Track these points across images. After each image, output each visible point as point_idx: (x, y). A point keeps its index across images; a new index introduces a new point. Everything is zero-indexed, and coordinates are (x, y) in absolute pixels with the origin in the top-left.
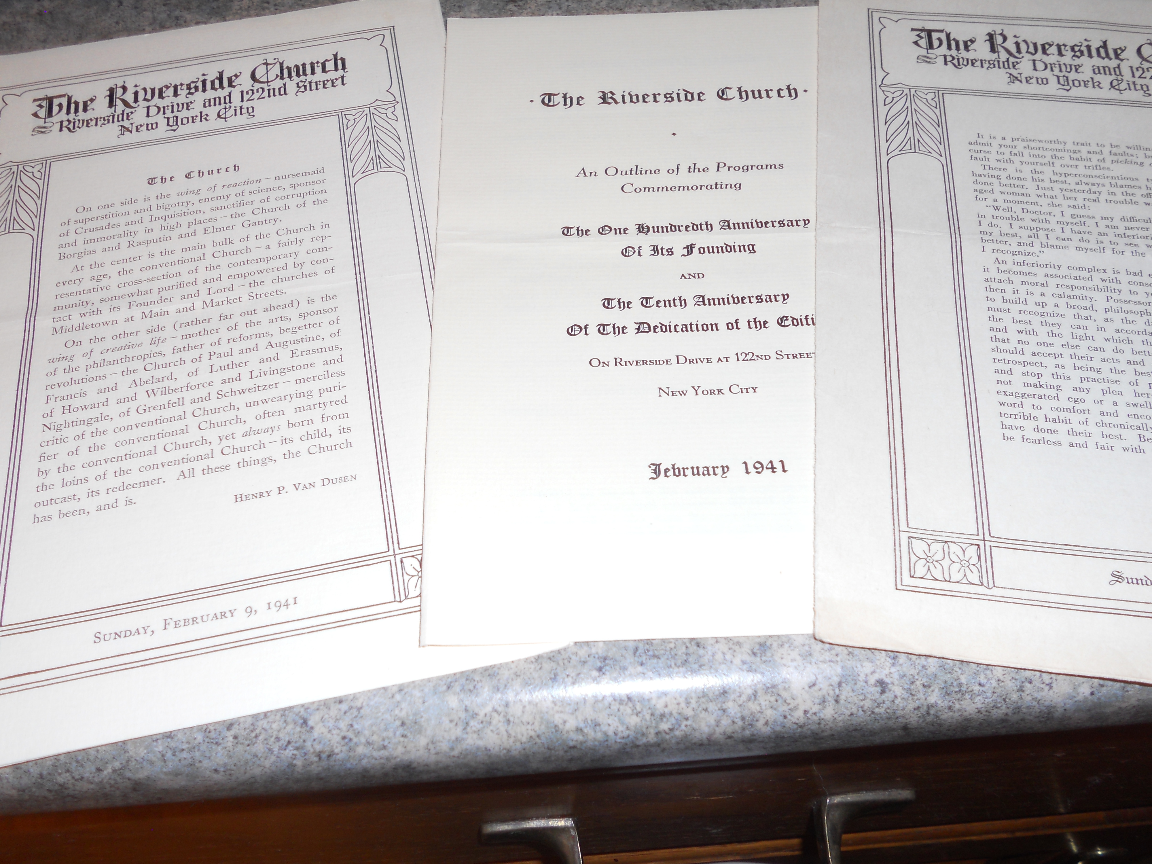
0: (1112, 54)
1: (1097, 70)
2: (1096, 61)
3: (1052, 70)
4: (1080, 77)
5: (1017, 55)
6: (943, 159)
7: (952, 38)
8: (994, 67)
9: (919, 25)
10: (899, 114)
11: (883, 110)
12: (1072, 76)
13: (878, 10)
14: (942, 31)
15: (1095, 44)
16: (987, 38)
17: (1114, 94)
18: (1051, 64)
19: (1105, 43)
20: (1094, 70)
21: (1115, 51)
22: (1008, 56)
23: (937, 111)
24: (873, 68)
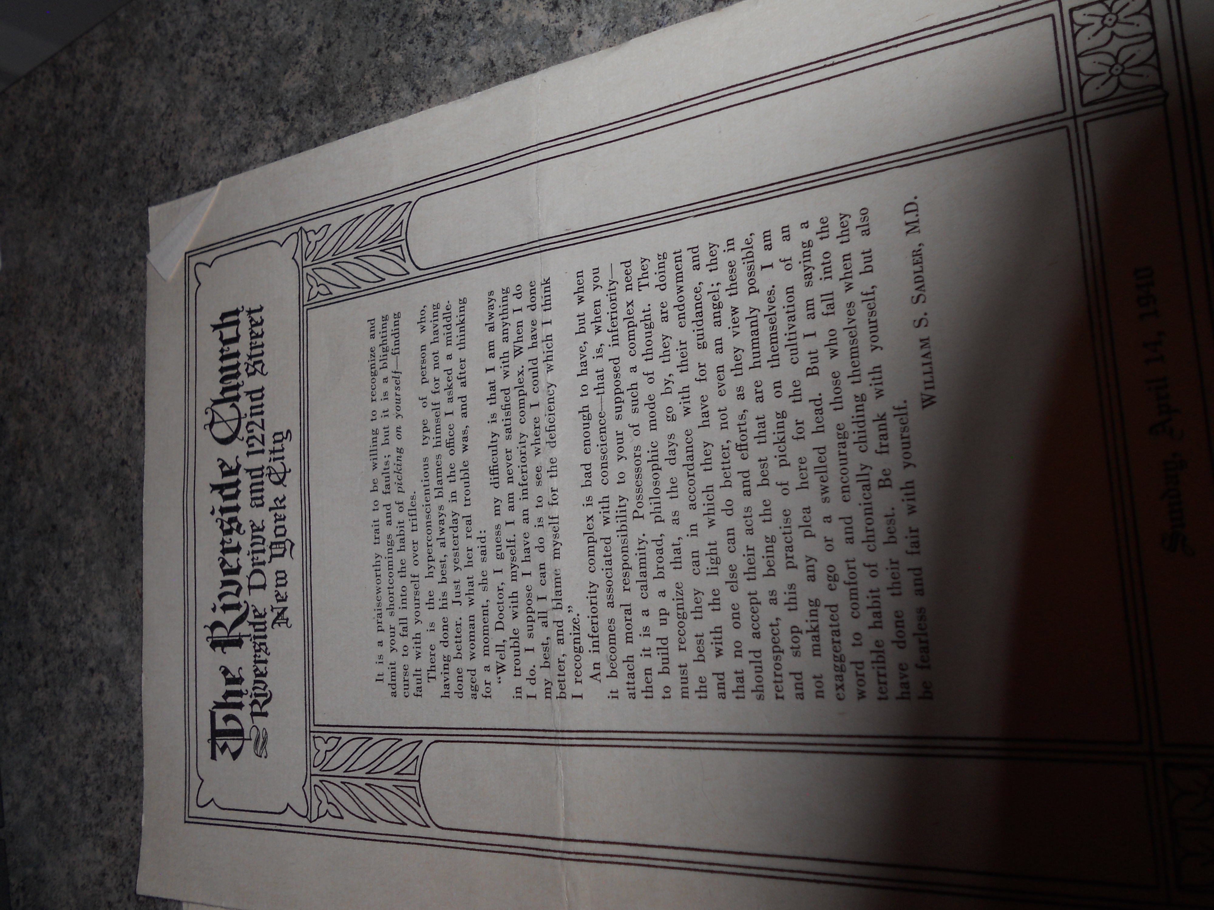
0: (232, 479)
1: (257, 502)
2: (244, 500)
3: (263, 563)
4: (270, 525)
5: (243, 610)
6: (427, 740)
7: (222, 700)
8: (264, 644)
9: (205, 749)
10: (355, 799)
11: (350, 823)
12: (269, 535)
13: (187, 807)
14: (213, 715)
15: (217, 500)
16: (218, 649)
17: (293, 480)
18: (253, 565)
19: (214, 487)
20: (258, 506)
21: (225, 474)
22: (245, 623)
23: (345, 738)
24: (281, 828)
